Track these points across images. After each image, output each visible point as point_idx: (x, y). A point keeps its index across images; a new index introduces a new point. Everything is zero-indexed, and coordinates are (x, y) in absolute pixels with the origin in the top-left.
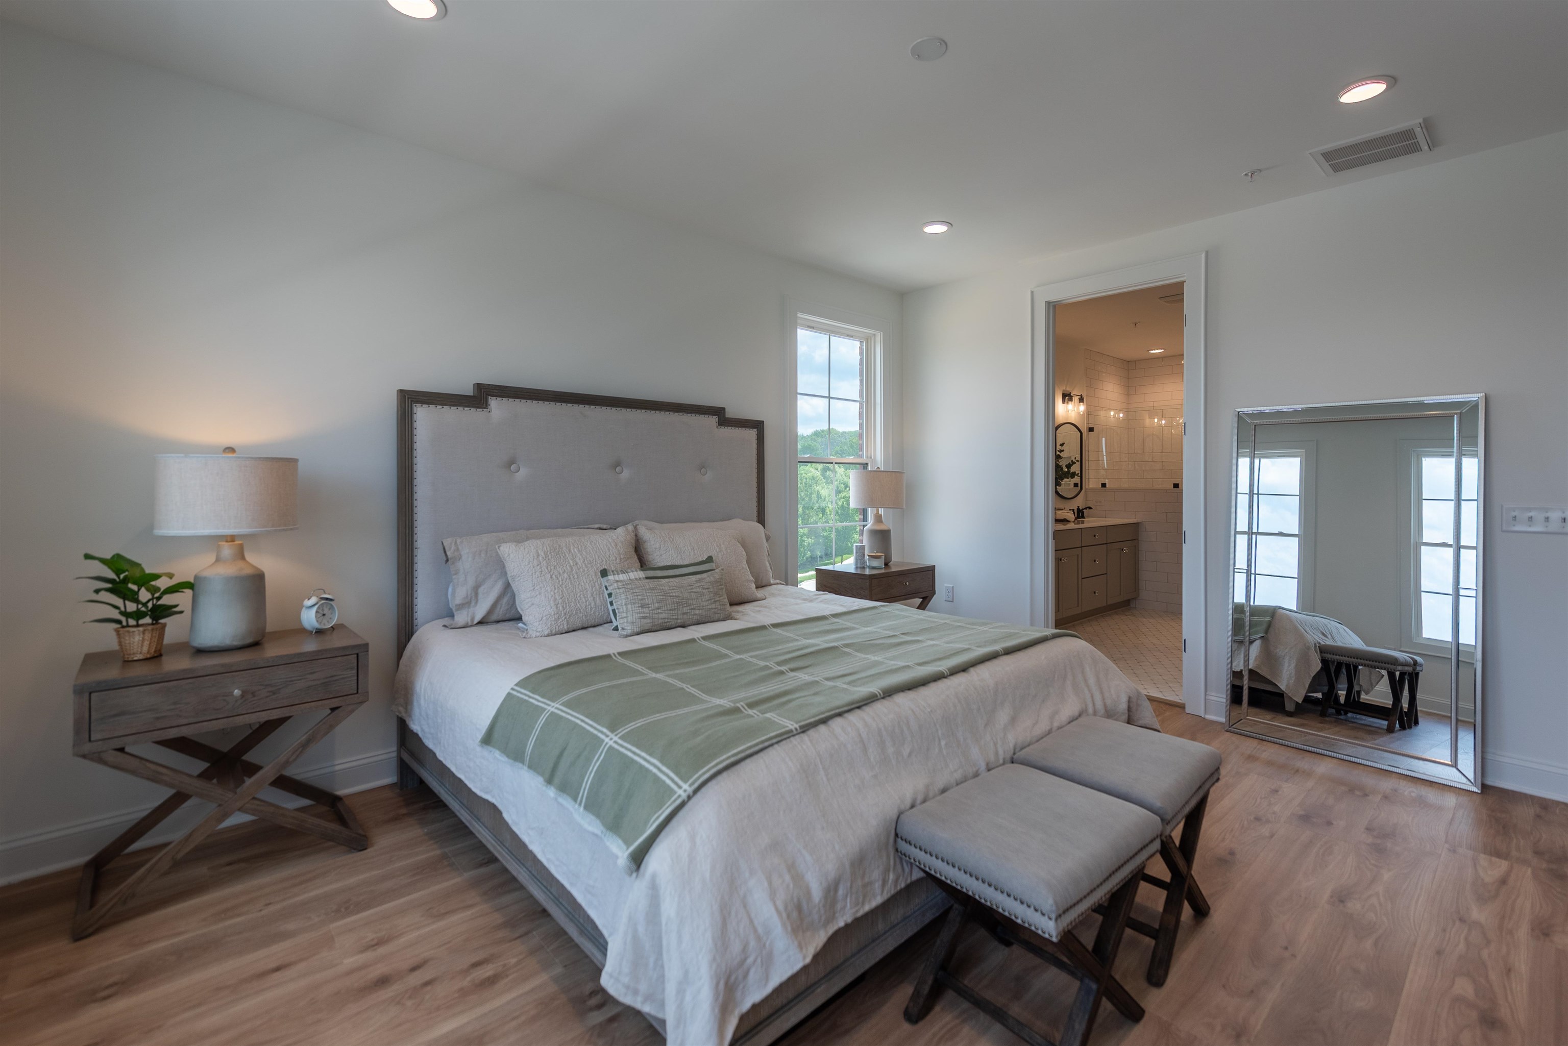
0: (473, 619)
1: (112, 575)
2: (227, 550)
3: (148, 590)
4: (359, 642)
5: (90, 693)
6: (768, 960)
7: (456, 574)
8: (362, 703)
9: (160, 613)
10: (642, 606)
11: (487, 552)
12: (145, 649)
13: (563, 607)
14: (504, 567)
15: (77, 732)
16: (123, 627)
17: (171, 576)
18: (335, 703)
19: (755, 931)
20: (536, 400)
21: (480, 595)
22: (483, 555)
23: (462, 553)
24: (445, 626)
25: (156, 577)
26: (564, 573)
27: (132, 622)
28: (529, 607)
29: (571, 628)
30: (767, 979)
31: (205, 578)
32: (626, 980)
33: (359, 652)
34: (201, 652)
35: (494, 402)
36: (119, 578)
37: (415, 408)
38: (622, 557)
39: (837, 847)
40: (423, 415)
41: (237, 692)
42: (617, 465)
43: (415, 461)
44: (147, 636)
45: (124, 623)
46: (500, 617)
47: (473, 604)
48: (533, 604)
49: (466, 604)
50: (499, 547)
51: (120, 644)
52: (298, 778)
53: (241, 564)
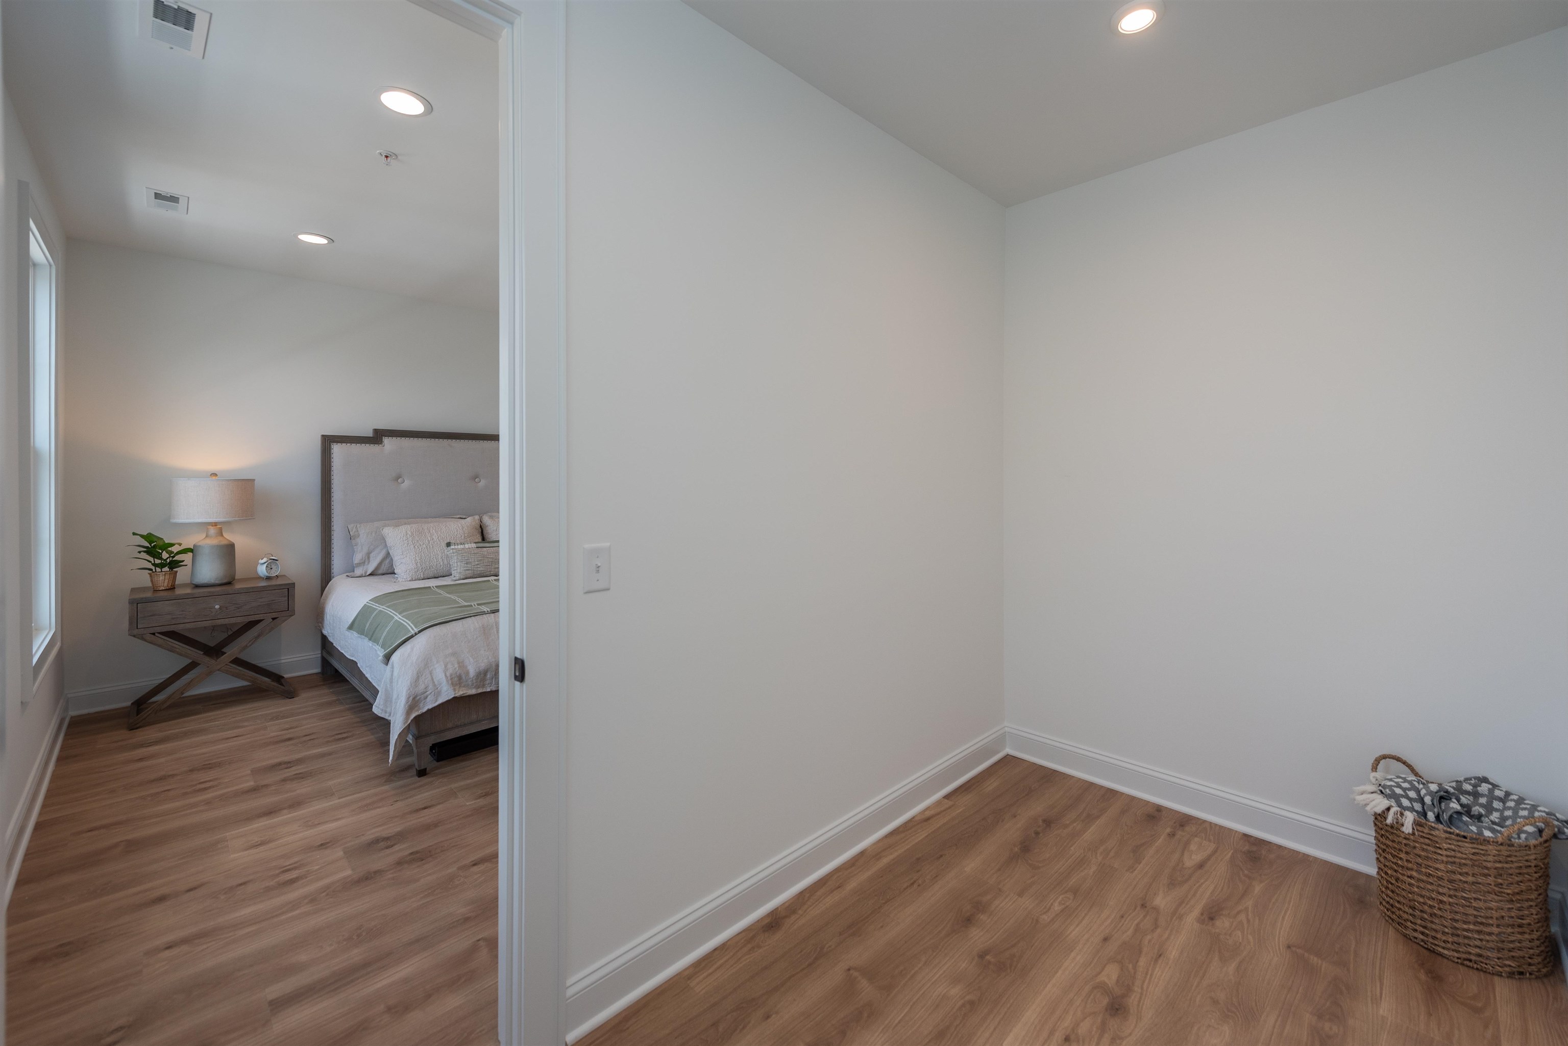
0: (366, 572)
1: (148, 545)
2: (212, 531)
3: (167, 552)
4: (290, 582)
5: (137, 604)
6: (438, 694)
7: (356, 545)
8: (291, 616)
9: (174, 565)
10: (467, 564)
11: (376, 533)
12: (166, 584)
13: (421, 564)
14: (385, 542)
15: (131, 623)
16: (153, 572)
17: (180, 545)
18: (274, 615)
19: (434, 682)
20: (416, 437)
21: (371, 559)
22: (373, 534)
23: (360, 533)
24: (347, 576)
25: (173, 545)
26: (423, 544)
27: (158, 570)
28: (400, 564)
29: (426, 576)
30: (436, 701)
31: (199, 546)
32: (381, 707)
33: (289, 588)
34: (197, 586)
35: (386, 440)
36: (151, 546)
37: (332, 446)
38: (466, 535)
39: (490, 658)
40: (337, 450)
41: (217, 607)
42: (475, 477)
43: (332, 477)
44: (167, 577)
45: (154, 570)
46: (384, 572)
47: (366, 563)
48: (402, 563)
49: (362, 563)
50: (382, 529)
51: (152, 581)
52: (260, 665)
53: (220, 538)
